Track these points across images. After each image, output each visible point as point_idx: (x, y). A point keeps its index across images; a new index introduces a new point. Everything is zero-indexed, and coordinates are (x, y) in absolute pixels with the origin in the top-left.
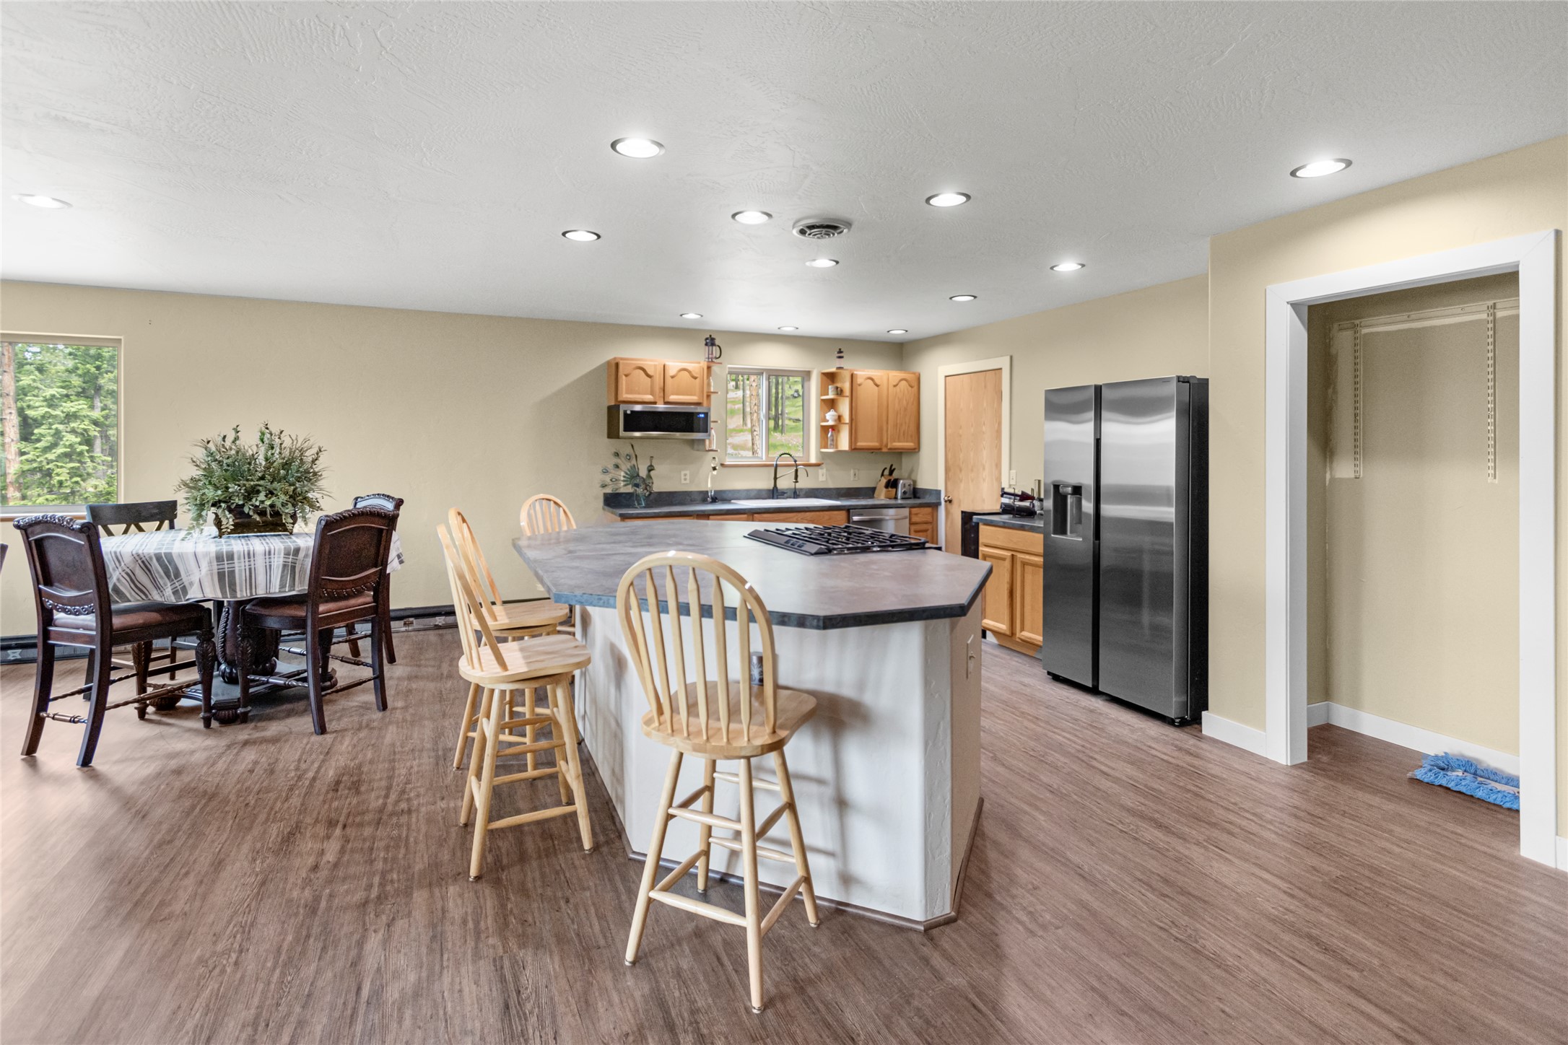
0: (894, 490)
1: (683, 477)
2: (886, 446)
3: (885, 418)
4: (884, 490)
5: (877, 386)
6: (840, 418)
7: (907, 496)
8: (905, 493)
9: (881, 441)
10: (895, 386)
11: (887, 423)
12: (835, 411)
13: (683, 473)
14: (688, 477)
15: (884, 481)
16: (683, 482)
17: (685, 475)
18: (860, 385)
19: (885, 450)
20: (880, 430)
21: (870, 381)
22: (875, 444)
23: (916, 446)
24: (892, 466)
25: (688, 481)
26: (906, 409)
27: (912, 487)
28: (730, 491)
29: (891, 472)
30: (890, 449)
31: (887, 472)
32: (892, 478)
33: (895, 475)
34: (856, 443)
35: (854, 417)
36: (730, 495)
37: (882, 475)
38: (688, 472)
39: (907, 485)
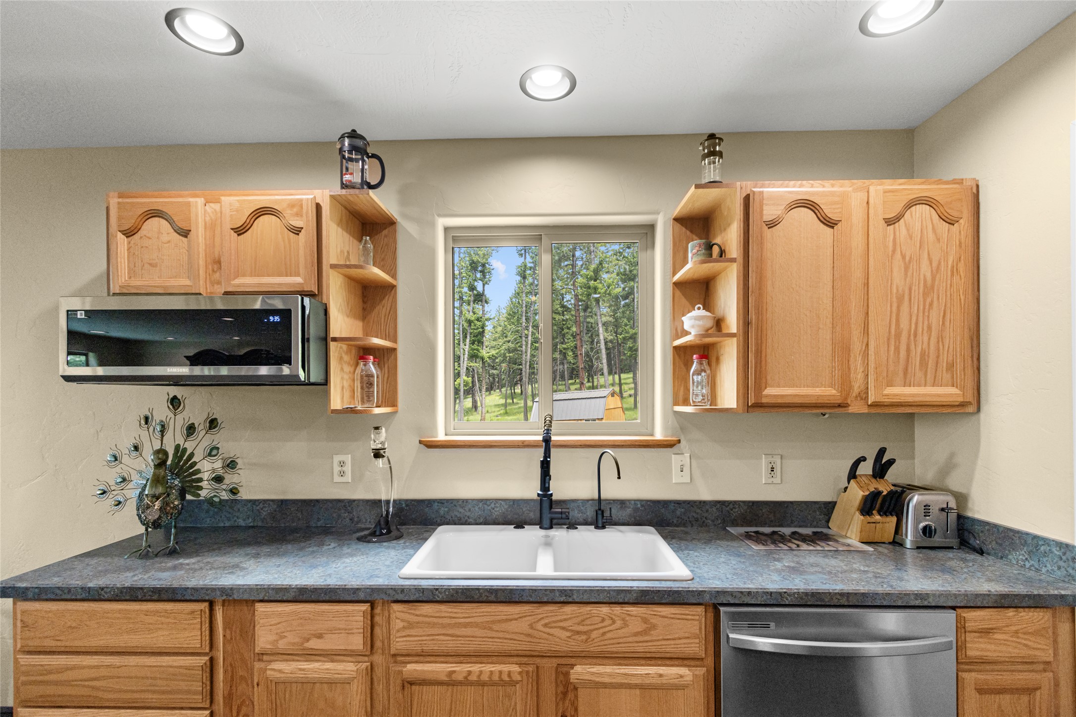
0: (894, 519)
1: (337, 469)
2: (863, 396)
3: (856, 315)
4: (858, 518)
5: (830, 223)
6: (719, 323)
7: (937, 540)
8: (927, 531)
9: (845, 383)
10: (890, 222)
11: (866, 330)
12: (707, 306)
13: (337, 459)
14: (348, 468)
15: (857, 493)
16: (337, 479)
17: (342, 464)
18: (772, 224)
19: (856, 408)
20: (842, 350)
21: (806, 214)
22: (827, 392)
23: (969, 397)
24: (882, 452)
25: (348, 478)
26: (928, 290)
27: (953, 517)
28: (441, 502)
29: (881, 468)
30: (875, 405)
31: (866, 469)
32: (884, 488)
33: (894, 475)
34: (759, 389)
35: (753, 316)
36: (443, 511)
37: (852, 475)
38: (348, 459)
39: (934, 510)
